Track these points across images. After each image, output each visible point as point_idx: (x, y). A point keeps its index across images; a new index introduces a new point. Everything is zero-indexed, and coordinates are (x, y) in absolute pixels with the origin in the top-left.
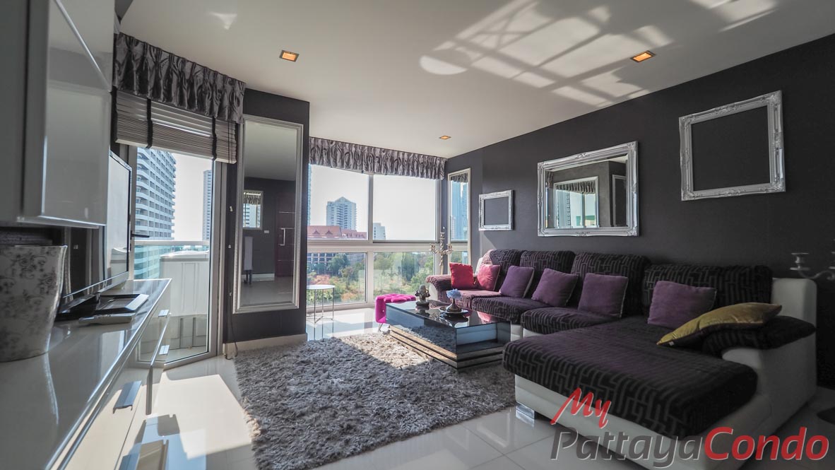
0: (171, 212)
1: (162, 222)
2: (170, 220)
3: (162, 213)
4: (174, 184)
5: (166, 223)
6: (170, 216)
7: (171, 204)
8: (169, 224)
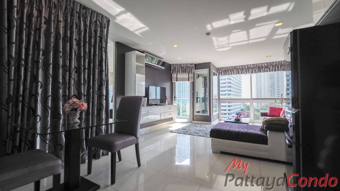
0: (241, 90)
1: (237, 94)
2: (240, 93)
3: (237, 91)
4: (241, 79)
5: (239, 94)
6: (240, 92)
7: (240, 87)
8: (240, 94)
